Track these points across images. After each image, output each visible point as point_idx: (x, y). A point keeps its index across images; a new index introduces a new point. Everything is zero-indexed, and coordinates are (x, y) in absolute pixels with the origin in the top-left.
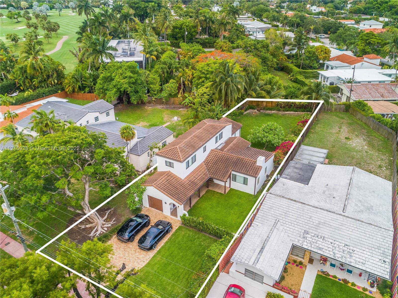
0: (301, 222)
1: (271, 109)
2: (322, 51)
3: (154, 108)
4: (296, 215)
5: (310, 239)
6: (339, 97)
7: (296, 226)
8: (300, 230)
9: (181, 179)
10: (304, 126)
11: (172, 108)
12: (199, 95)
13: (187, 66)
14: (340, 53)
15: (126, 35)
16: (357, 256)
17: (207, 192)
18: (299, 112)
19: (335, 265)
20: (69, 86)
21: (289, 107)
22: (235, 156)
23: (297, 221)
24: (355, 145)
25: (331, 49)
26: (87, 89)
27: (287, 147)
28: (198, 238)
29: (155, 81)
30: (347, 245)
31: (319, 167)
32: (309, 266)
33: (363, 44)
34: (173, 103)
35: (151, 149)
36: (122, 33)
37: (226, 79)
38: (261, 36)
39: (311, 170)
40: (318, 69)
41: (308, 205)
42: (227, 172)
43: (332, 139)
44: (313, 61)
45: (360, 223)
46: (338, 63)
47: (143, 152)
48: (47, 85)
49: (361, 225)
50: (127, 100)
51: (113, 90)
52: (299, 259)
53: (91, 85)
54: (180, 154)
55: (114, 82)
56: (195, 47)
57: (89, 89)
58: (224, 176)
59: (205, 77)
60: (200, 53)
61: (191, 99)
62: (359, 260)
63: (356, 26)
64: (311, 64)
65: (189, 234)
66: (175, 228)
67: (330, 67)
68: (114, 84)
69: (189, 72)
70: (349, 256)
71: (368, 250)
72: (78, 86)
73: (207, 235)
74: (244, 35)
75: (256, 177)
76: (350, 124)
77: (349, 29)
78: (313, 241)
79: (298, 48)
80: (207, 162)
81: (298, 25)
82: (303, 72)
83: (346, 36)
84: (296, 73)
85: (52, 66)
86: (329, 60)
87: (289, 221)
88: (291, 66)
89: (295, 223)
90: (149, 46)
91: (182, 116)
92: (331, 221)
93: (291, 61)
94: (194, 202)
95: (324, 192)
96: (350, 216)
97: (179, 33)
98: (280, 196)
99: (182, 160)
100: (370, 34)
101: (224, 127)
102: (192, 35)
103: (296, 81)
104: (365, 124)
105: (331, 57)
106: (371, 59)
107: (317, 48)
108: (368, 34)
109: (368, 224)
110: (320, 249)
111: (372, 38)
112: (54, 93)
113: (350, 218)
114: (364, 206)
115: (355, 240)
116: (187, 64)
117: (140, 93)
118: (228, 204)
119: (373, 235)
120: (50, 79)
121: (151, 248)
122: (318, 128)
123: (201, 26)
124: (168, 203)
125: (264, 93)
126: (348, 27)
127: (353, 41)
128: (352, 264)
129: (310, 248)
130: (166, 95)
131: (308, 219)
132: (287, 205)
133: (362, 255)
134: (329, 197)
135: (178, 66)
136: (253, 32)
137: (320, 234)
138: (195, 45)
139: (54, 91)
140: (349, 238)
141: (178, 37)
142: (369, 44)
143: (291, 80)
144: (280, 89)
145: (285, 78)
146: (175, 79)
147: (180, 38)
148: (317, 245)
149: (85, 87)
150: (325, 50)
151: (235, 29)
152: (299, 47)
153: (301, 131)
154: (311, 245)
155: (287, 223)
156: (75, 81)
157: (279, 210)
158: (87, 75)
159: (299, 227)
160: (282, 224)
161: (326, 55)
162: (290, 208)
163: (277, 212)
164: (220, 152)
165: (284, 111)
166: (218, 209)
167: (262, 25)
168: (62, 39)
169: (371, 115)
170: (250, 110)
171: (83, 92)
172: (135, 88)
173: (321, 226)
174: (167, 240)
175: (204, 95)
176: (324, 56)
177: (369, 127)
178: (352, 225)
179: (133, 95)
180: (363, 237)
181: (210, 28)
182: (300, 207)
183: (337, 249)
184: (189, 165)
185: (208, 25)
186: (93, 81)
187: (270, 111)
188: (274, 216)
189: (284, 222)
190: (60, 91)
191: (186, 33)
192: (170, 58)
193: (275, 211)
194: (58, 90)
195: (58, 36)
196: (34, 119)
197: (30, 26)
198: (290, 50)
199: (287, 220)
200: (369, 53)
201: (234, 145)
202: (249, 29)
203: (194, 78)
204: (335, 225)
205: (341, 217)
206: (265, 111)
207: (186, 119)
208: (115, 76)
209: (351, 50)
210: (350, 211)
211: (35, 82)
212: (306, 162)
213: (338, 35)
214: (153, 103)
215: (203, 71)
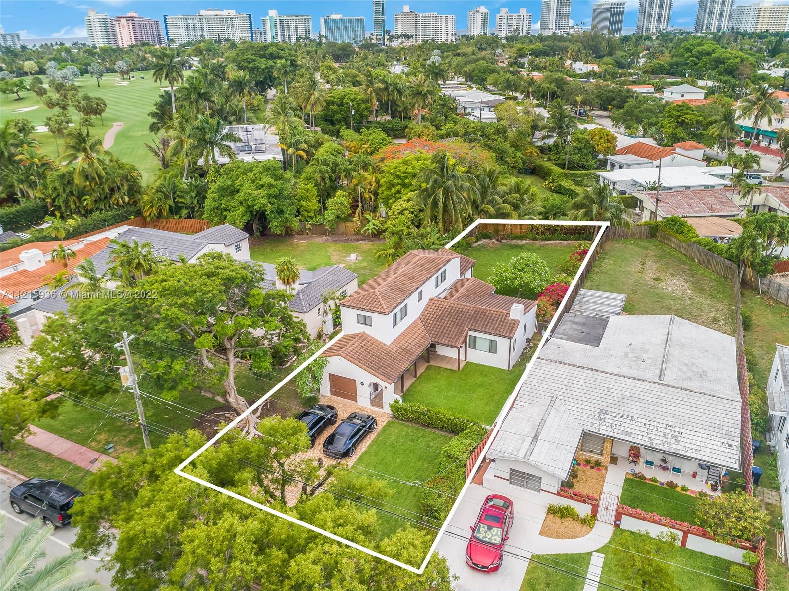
0: (593, 397)
1: (520, 238)
2: (601, 138)
3: (310, 242)
4: (585, 388)
5: (609, 421)
6: (637, 215)
7: (586, 403)
8: (593, 409)
9: (385, 344)
10: (581, 260)
11: (343, 241)
12: (396, 213)
13: (365, 167)
14: (632, 141)
15: (240, 117)
16: (688, 441)
17: (427, 369)
18: (570, 242)
19: (653, 463)
20: (152, 207)
21: (552, 232)
22: (472, 306)
23: (586, 396)
24: (670, 289)
25: (617, 135)
26: (185, 212)
27: (557, 293)
28: (423, 436)
29: (309, 195)
30: (669, 426)
31: (613, 320)
32: (611, 468)
33: (672, 125)
34: (345, 233)
35: (325, 301)
36: (234, 114)
37: (444, 183)
38: (488, 116)
39: (600, 324)
40: (596, 169)
41: (602, 372)
42: (461, 333)
43: (631, 282)
44: (586, 155)
45: (688, 393)
46: (631, 158)
47: (311, 307)
48: (110, 206)
49: (689, 397)
50: (261, 228)
51: (239, 209)
52: (595, 457)
53: (192, 203)
54: (382, 302)
55: (241, 196)
56: (375, 135)
57: (187, 211)
58: (457, 339)
59: (401, 185)
60: (384, 145)
61: (377, 223)
62: (690, 446)
63: (658, 95)
64: (584, 162)
65: (407, 432)
66: (381, 425)
67: (617, 166)
68: (241, 198)
69: (370, 177)
70: (674, 441)
71: (703, 431)
72: (168, 206)
73: (438, 432)
74: (457, 115)
75: (511, 338)
76: (660, 258)
77: (645, 100)
78: (616, 423)
79: (558, 133)
80: (424, 319)
81: (554, 95)
82: (571, 174)
83: (640, 112)
84: (558, 177)
85: (121, 171)
86: (614, 154)
87: (575, 397)
88: (548, 165)
89: (584, 399)
90: (292, 134)
91: (365, 252)
92: (641, 393)
93: (546, 157)
94: (408, 383)
95: (626, 355)
96: (671, 384)
97: (338, 113)
98: (555, 361)
99: (386, 310)
100: (683, 108)
101: (449, 261)
102: (362, 116)
103: (559, 191)
104: (686, 256)
105: (617, 149)
106: (687, 150)
107: (592, 133)
108: (679, 106)
109: (701, 393)
110: (628, 434)
111: (687, 114)
112: (123, 221)
113: (671, 387)
114: (692, 371)
115: (682, 418)
116: (366, 164)
117: (286, 214)
118: (466, 384)
119: (709, 408)
120: (117, 195)
121: (346, 454)
122: (606, 265)
123: (378, 100)
124: (367, 384)
125: (508, 208)
126: (644, 97)
127: (654, 120)
128: (680, 452)
129: (611, 434)
130: (332, 217)
131: (605, 393)
132: (568, 374)
133: (695, 438)
134: (635, 361)
135: (350, 167)
136: (472, 110)
137: (626, 413)
138: (375, 132)
139: (123, 216)
140: (671, 415)
141: (337, 120)
142: (682, 123)
143: (550, 189)
144: (533, 200)
145: (540, 186)
146: (345, 191)
147: (339, 121)
148: (623, 429)
149: (180, 208)
150: (607, 135)
151: (439, 105)
152: (561, 132)
153: (578, 268)
154: (613, 429)
155: (570, 400)
156: (162, 197)
157: (557, 382)
158: (185, 186)
159: (591, 405)
160: (563, 402)
161: (609, 145)
162: (574, 379)
163: (554, 385)
164: (445, 302)
165: (543, 239)
166: (450, 393)
167: (487, 97)
168: (111, 128)
169: (694, 239)
170: (484, 240)
171: (176, 217)
172: (279, 205)
173: (625, 401)
174: (370, 442)
175: (405, 212)
176: (605, 146)
177: (693, 260)
178: (675, 397)
179: (275, 218)
180: (694, 413)
181: (394, 102)
182: (590, 375)
183: (654, 432)
184: (398, 321)
185: (390, 97)
186: (197, 196)
187: (519, 241)
188: (548, 391)
189: (566, 399)
190: (132, 217)
191: (353, 112)
192: (333, 155)
193: (549, 384)
194: (130, 215)
195: (104, 122)
196: (115, 255)
197: (53, 105)
198: (544, 138)
199: (570, 396)
200: (683, 140)
201: (467, 290)
202: (464, 104)
203: (380, 186)
204: (648, 399)
205: (657, 386)
206: (509, 241)
207: (381, 251)
208: (241, 186)
209: (652, 136)
210: (669, 377)
211: (88, 201)
212: (592, 314)
213: (627, 111)
214: (308, 234)
215: (398, 173)
